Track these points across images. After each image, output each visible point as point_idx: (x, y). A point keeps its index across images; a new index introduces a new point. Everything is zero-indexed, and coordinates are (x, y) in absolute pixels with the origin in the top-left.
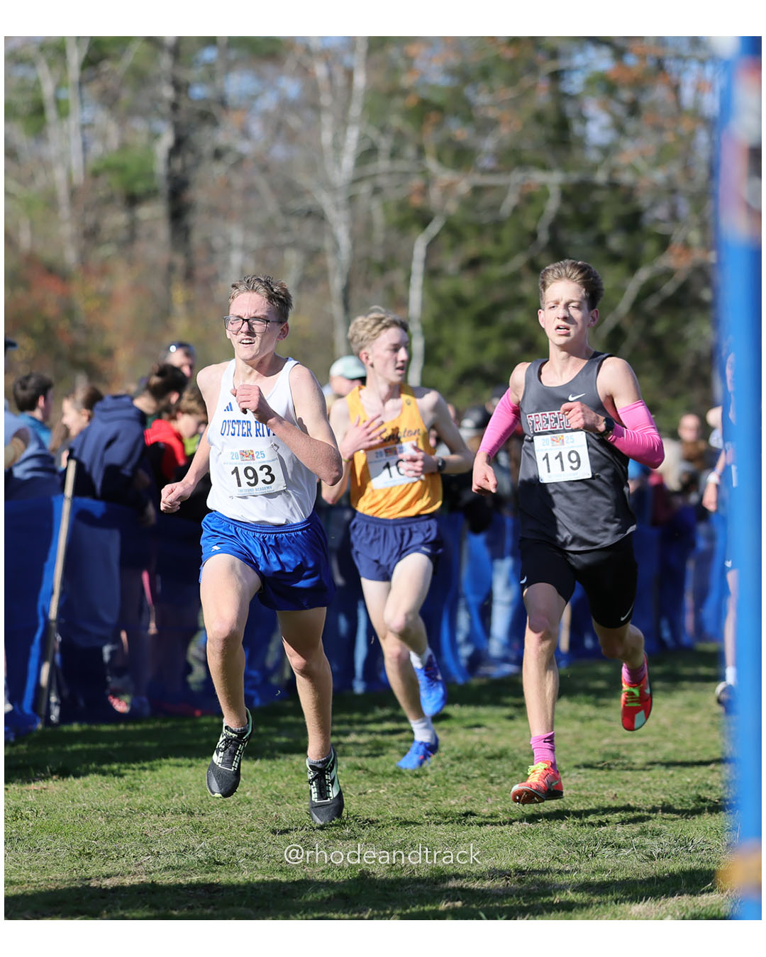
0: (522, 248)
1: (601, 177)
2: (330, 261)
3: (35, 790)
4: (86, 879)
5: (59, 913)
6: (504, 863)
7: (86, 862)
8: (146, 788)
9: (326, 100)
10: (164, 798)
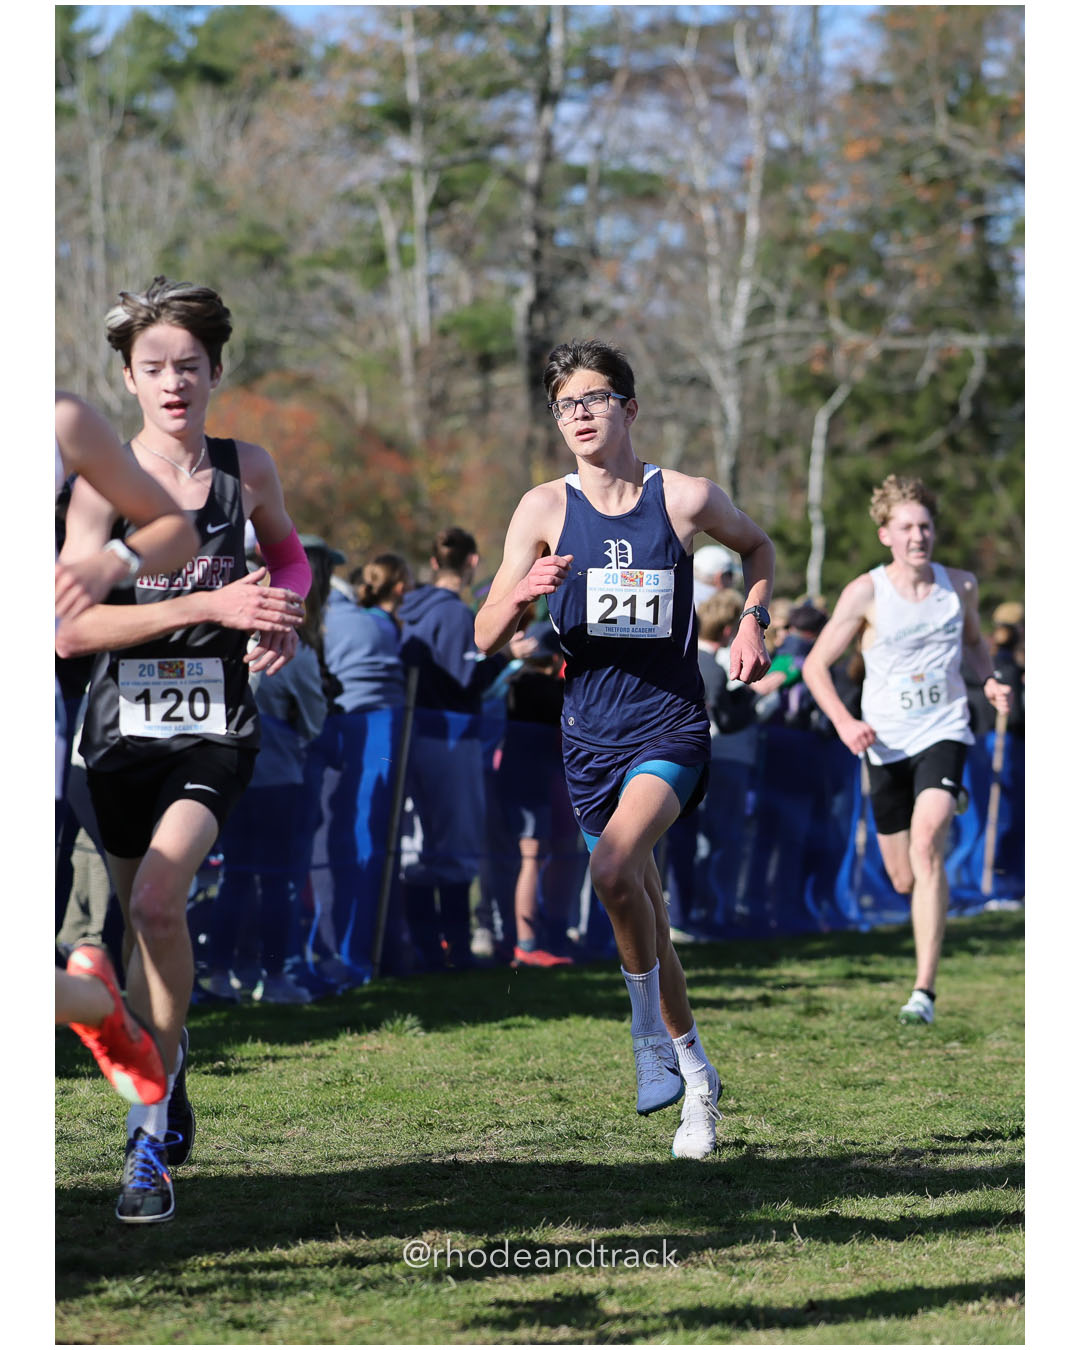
0: (940, 422)
2: (717, 437)
3: (368, 1051)
4: (426, 1155)
7: (428, 1135)
8: (497, 1049)
9: (713, 248)
10: (518, 1061)
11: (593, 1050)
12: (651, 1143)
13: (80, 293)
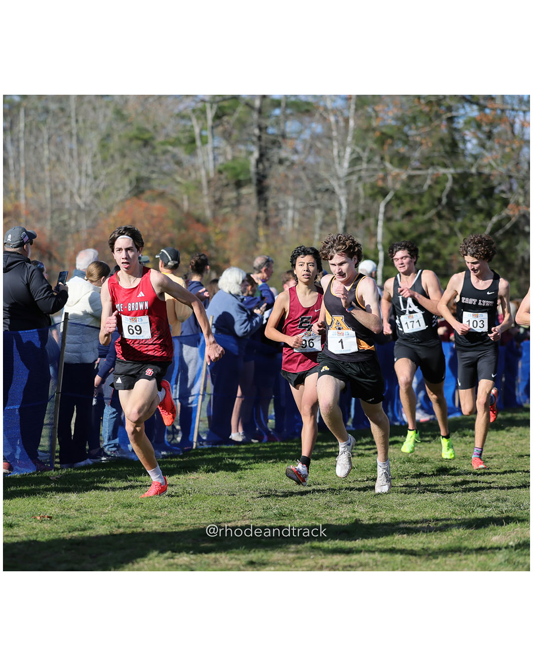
1: (473, 170)
2: (338, 214)
4: (219, 523)
6: (427, 516)
7: (219, 515)
8: (248, 478)
9: (335, 134)
10: (257, 483)
12: (314, 518)
13: (67, 158)
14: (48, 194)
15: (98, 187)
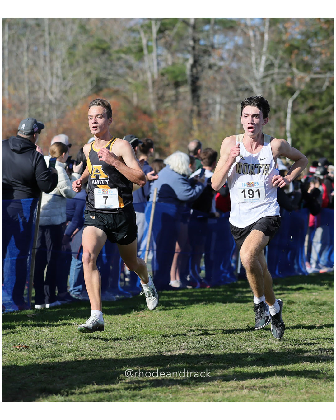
0: (331, 103)
3: (140, 317)
4: (161, 352)
5: (151, 365)
6: (326, 347)
7: (161, 346)
8: (184, 316)
9: (253, 45)
10: (191, 320)
11: (216, 317)
13: (42, 63)
14: (27, 92)
15: (66, 86)
